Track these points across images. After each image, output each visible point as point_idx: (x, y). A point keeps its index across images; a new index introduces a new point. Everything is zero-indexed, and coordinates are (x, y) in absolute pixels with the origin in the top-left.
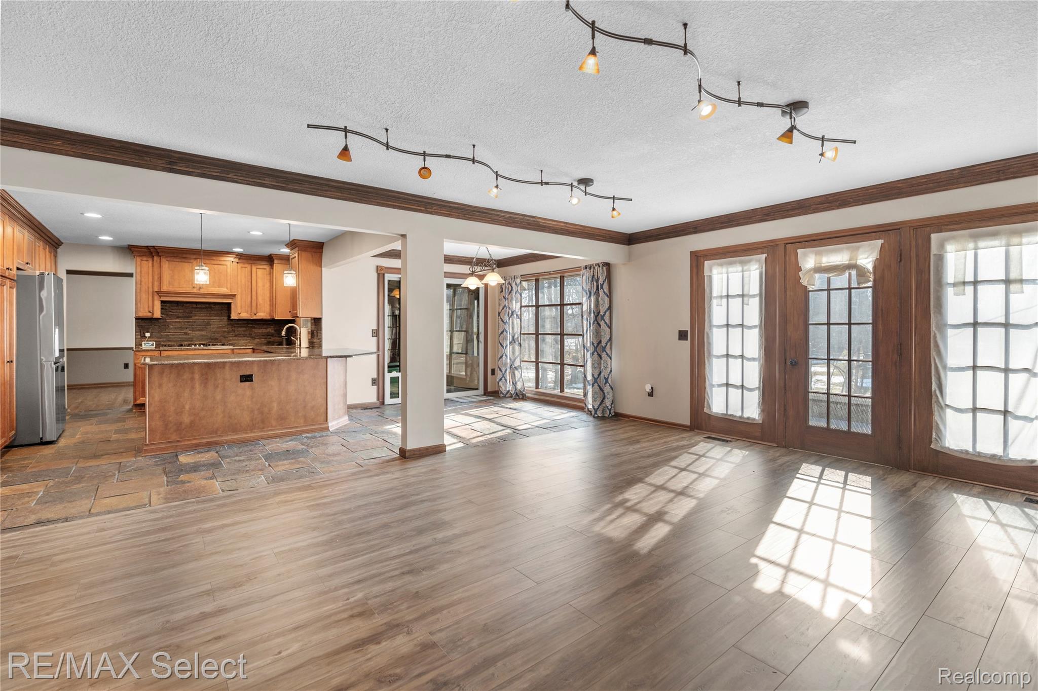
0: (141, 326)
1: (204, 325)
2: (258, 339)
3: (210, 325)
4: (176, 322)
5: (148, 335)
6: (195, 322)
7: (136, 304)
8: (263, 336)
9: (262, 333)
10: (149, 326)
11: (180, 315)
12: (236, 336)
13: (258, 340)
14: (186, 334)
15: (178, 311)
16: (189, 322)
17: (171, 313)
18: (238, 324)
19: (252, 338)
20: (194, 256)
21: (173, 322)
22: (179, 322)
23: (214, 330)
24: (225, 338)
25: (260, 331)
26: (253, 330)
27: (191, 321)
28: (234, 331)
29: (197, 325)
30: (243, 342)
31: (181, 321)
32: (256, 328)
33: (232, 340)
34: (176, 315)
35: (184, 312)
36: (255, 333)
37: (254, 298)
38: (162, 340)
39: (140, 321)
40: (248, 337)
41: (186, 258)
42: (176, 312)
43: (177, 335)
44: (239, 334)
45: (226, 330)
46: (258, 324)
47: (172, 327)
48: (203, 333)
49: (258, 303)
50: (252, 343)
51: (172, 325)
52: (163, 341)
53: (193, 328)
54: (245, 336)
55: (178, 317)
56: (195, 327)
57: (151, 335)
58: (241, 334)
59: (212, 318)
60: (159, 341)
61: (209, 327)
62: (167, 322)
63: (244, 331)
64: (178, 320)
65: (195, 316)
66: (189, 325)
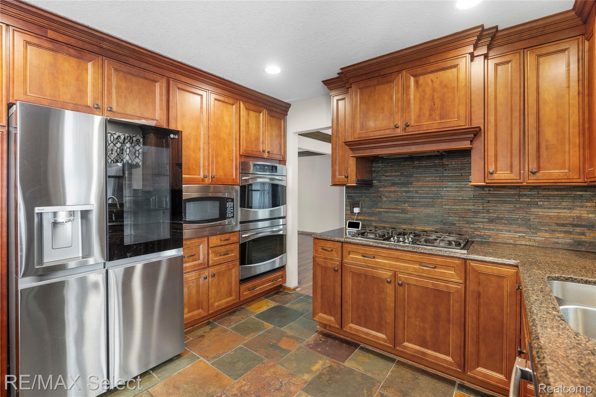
0: (351, 196)
1: (431, 198)
2: (546, 231)
3: (442, 197)
4: (391, 192)
5: (356, 210)
6: (417, 192)
7: (332, 166)
8: (558, 225)
9: (558, 218)
10: (359, 197)
11: (396, 180)
12: (491, 221)
13: (547, 235)
14: (404, 211)
15: (393, 174)
16: (409, 192)
17: (383, 178)
18: (495, 195)
19: (530, 227)
20: (398, 68)
21: (387, 192)
22: (395, 192)
23: (448, 207)
24: (468, 223)
25: (553, 213)
26: (533, 210)
27: (411, 189)
28: (488, 212)
29: (420, 198)
30: (508, 234)
31: (397, 189)
32: (541, 207)
33: (484, 229)
34: (390, 180)
35: (402, 175)
36: (539, 217)
37: (532, 131)
38: (373, 219)
39: (350, 190)
40: (520, 225)
41: (384, 76)
42: (391, 176)
43: (392, 212)
44: (498, 218)
45: (470, 207)
46: (548, 197)
47: (385, 199)
48: (429, 211)
49: (543, 145)
50: (530, 240)
51: (386, 197)
52: (375, 221)
53: (414, 202)
54: (511, 222)
55: (394, 184)
56: (417, 200)
57: (361, 210)
58: (502, 219)
59: (444, 184)
60: (371, 221)
61: (440, 200)
62: (379, 192)
63: (509, 212)
64: (393, 189)
65: (418, 181)
66: (409, 197)
